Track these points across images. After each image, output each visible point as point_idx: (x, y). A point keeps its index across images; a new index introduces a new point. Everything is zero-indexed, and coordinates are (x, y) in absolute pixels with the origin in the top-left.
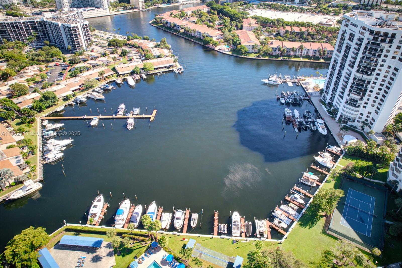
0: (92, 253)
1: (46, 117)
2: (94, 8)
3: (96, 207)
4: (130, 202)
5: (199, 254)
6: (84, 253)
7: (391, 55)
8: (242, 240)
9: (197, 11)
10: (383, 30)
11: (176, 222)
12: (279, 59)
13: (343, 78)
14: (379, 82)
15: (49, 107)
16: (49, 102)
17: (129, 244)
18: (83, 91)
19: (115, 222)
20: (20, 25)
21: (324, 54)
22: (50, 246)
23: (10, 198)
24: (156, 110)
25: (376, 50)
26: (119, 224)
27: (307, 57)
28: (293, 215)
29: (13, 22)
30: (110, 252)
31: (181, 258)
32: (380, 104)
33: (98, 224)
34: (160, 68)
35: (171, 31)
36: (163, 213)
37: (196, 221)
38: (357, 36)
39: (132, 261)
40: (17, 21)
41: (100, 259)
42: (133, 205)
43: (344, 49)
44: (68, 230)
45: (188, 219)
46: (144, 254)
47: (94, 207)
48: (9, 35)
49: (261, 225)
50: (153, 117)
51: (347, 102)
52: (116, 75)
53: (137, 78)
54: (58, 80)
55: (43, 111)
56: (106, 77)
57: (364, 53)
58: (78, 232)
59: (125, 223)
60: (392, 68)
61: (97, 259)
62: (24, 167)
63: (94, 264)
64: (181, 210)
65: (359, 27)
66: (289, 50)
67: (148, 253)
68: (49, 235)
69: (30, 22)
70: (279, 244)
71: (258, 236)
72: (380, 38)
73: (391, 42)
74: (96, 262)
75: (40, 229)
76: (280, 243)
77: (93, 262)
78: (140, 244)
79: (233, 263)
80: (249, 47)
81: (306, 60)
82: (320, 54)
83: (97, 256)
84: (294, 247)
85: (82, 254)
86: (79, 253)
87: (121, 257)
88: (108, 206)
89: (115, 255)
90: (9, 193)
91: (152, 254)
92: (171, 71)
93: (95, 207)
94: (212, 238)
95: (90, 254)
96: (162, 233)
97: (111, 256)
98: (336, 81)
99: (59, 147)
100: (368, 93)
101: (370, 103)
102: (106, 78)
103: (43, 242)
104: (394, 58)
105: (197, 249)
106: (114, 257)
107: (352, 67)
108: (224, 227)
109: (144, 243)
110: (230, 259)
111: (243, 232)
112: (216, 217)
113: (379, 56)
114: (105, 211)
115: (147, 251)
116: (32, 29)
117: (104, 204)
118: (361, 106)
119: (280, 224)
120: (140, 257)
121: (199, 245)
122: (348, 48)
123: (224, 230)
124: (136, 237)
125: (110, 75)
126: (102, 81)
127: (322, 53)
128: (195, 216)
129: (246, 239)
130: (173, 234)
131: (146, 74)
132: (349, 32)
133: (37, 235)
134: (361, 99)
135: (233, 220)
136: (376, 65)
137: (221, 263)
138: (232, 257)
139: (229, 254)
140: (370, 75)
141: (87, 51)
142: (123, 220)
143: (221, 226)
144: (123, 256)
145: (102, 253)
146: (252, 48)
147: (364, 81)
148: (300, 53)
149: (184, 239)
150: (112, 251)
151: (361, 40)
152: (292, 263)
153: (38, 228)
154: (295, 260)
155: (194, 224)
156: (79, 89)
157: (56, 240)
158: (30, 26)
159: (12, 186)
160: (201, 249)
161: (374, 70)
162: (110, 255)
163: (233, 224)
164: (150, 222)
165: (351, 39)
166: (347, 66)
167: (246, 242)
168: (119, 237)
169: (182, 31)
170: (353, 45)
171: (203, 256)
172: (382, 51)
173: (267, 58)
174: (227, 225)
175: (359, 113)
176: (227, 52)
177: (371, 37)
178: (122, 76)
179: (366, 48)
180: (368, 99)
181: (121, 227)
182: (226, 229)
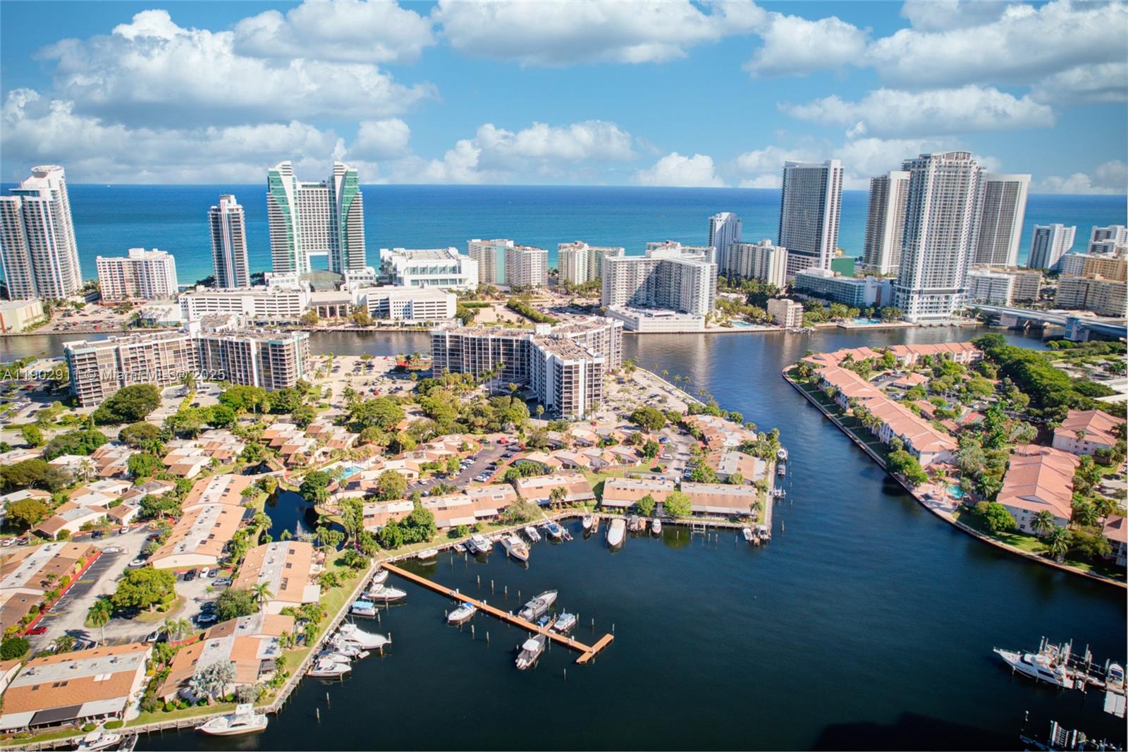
1: (392, 563)
2: (673, 313)
9: (938, 356)
15: (411, 541)
16: (413, 532)
18: (500, 523)
20: (485, 344)
23: (203, 728)
24: (612, 637)
29: (477, 337)
34: (711, 514)
35: (823, 407)
40: (484, 337)
48: (463, 359)
50: (591, 655)
52: (595, 502)
53: (634, 527)
54: (477, 480)
55: (396, 548)
56: (570, 503)
62: (268, 669)
69: (503, 340)
80: (1025, 515)
90: (208, 716)
92: (737, 528)
99: (357, 647)
102: (568, 506)
116: (504, 354)
125: (579, 501)
126: (555, 509)
131: (666, 521)
141: (584, 420)
156: (496, 517)
158: (501, 347)
159: (226, 701)
169: (850, 412)
176: (948, 510)
178: (605, 509)
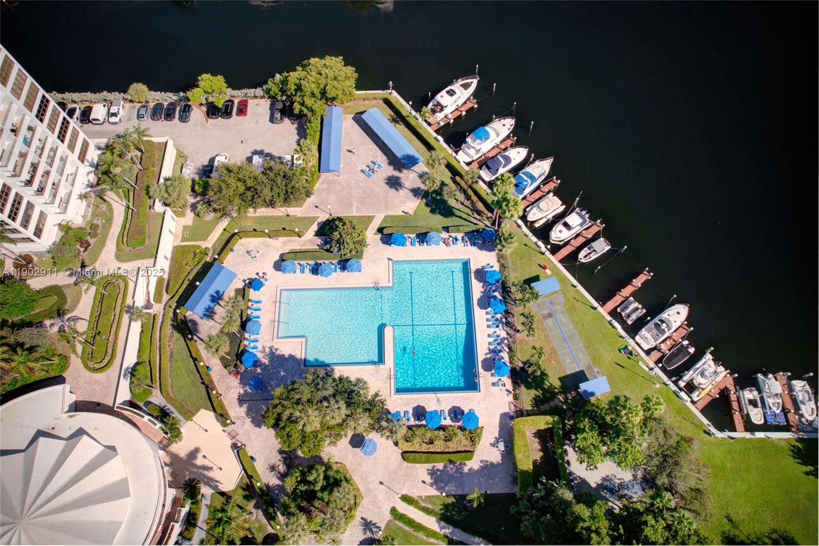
0: (395, 169)
3: (451, 95)
4: (512, 128)
5: (546, 312)
6: (385, 158)
8: (643, 360)
11: (559, 227)
17: (454, 200)
19: (464, 146)
22: (350, 110)
26: (467, 154)
28: (803, 420)
30: (419, 188)
31: (511, 292)
33: (436, 127)
36: (551, 194)
37: (594, 257)
39: (437, 231)
41: (398, 187)
42: (513, 137)
44: (387, 102)
45: (585, 240)
46: (462, 234)
47: (448, 92)
49: (707, 373)
58: (399, 117)
59: (476, 160)
61: (394, 183)
63: (387, 187)
64: (587, 216)
67: (470, 239)
68: (357, 90)
70: (705, 432)
71: (682, 384)
74: (391, 187)
75: (350, 71)
76: (708, 433)
77: (387, 184)
78: (471, 214)
79: (587, 380)
83: (398, 178)
84: (728, 465)
85: (382, 159)
86: (379, 153)
87: (429, 209)
88: (473, 107)
89: (422, 199)
91: (475, 245)
93: (451, 93)
94: (595, 309)
95: (391, 168)
96: (519, 226)
97: (415, 196)
103: (341, 96)
105: (551, 303)
106: (419, 200)
108: (635, 310)
109: (478, 217)
110: (589, 368)
111: (659, 350)
112: (638, 282)
114: (462, 112)
115: (471, 234)
117: (469, 99)
119: (750, 408)
120: (453, 235)
121: (560, 298)
123: (629, 316)
124: (474, 198)
128: (602, 247)
129: (652, 365)
130: (536, 243)
133: (339, 78)
135: (664, 315)
137: (568, 360)
138: (596, 370)
139: (596, 360)
142: (478, 151)
143: (631, 303)
144: (432, 211)
145: (408, 179)
149: (544, 268)
150: (423, 190)
152: (687, 485)
153: (349, 67)
154: (700, 487)
155: (586, 256)
157: (363, 105)
160: (558, 307)
162: (416, 192)
163: (656, 320)
164: (506, 193)
167: (647, 370)
168: (450, 175)
171: (550, 322)
174: (644, 311)
181: (466, 161)
182: (634, 317)
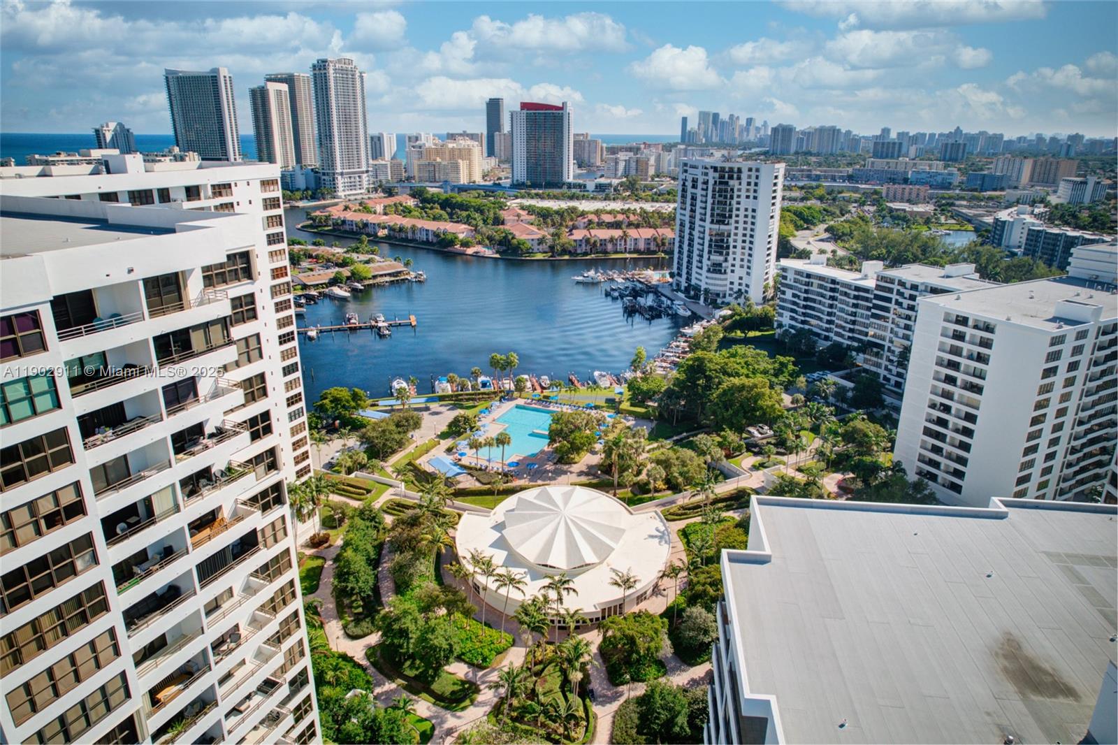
7: (743, 194)
10: (727, 165)
12: (588, 257)
13: (697, 240)
14: (740, 231)
21: (663, 244)
25: (726, 191)
27: (637, 251)
32: (749, 261)
34: (381, 276)
38: (701, 179)
43: (689, 201)
51: (709, 271)
57: (713, 197)
60: (750, 210)
65: (700, 167)
66: (603, 242)
72: (727, 175)
73: (739, 178)
80: (533, 242)
81: (635, 256)
82: (657, 245)
92: (403, 279)
98: (689, 251)
100: (731, 250)
101: (738, 263)
104: (748, 197)
107: (704, 220)
113: (732, 198)
118: (729, 271)
122: (694, 198)
127: (660, 242)
132: (690, 178)
134: (726, 260)
136: (731, 210)
140: (728, 224)
146: (539, 244)
147: (722, 234)
148: (623, 247)
151: (706, 183)
161: (730, 217)
165: (694, 187)
166: (698, 222)
169: (382, 234)
170: (699, 192)
172: (732, 190)
173: (567, 257)
175: (728, 283)
176: (491, 254)
177: (717, 175)
179: (714, 190)
180: (734, 259)
